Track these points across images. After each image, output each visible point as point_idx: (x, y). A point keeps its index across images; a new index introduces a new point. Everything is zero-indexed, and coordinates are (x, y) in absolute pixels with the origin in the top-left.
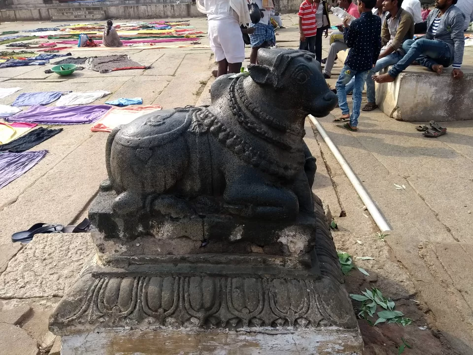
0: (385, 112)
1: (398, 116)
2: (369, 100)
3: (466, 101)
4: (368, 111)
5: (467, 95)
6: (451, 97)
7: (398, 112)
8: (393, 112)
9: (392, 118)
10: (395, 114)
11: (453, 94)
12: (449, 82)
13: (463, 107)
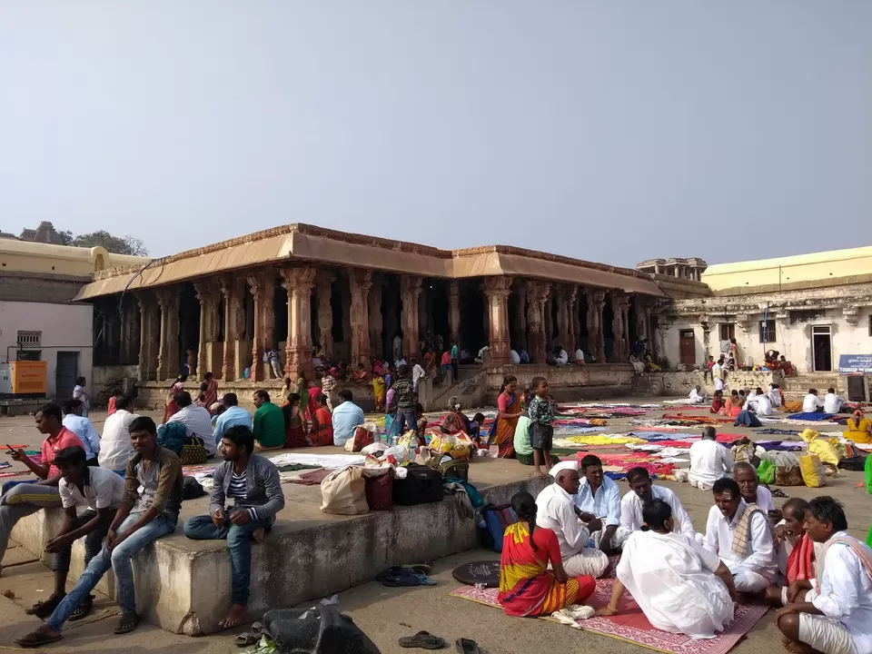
0: (163, 625)
1: (194, 628)
2: (123, 611)
3: (289, 577)
4: (124, 633)
5: (287, 568)
6: (267, 574)
7: (194, 621)
8: (183, 623)
9: (183, 634)
10: (189, 626)
11: (269, 570)
12: (261, 552)
13: (287, 587)
